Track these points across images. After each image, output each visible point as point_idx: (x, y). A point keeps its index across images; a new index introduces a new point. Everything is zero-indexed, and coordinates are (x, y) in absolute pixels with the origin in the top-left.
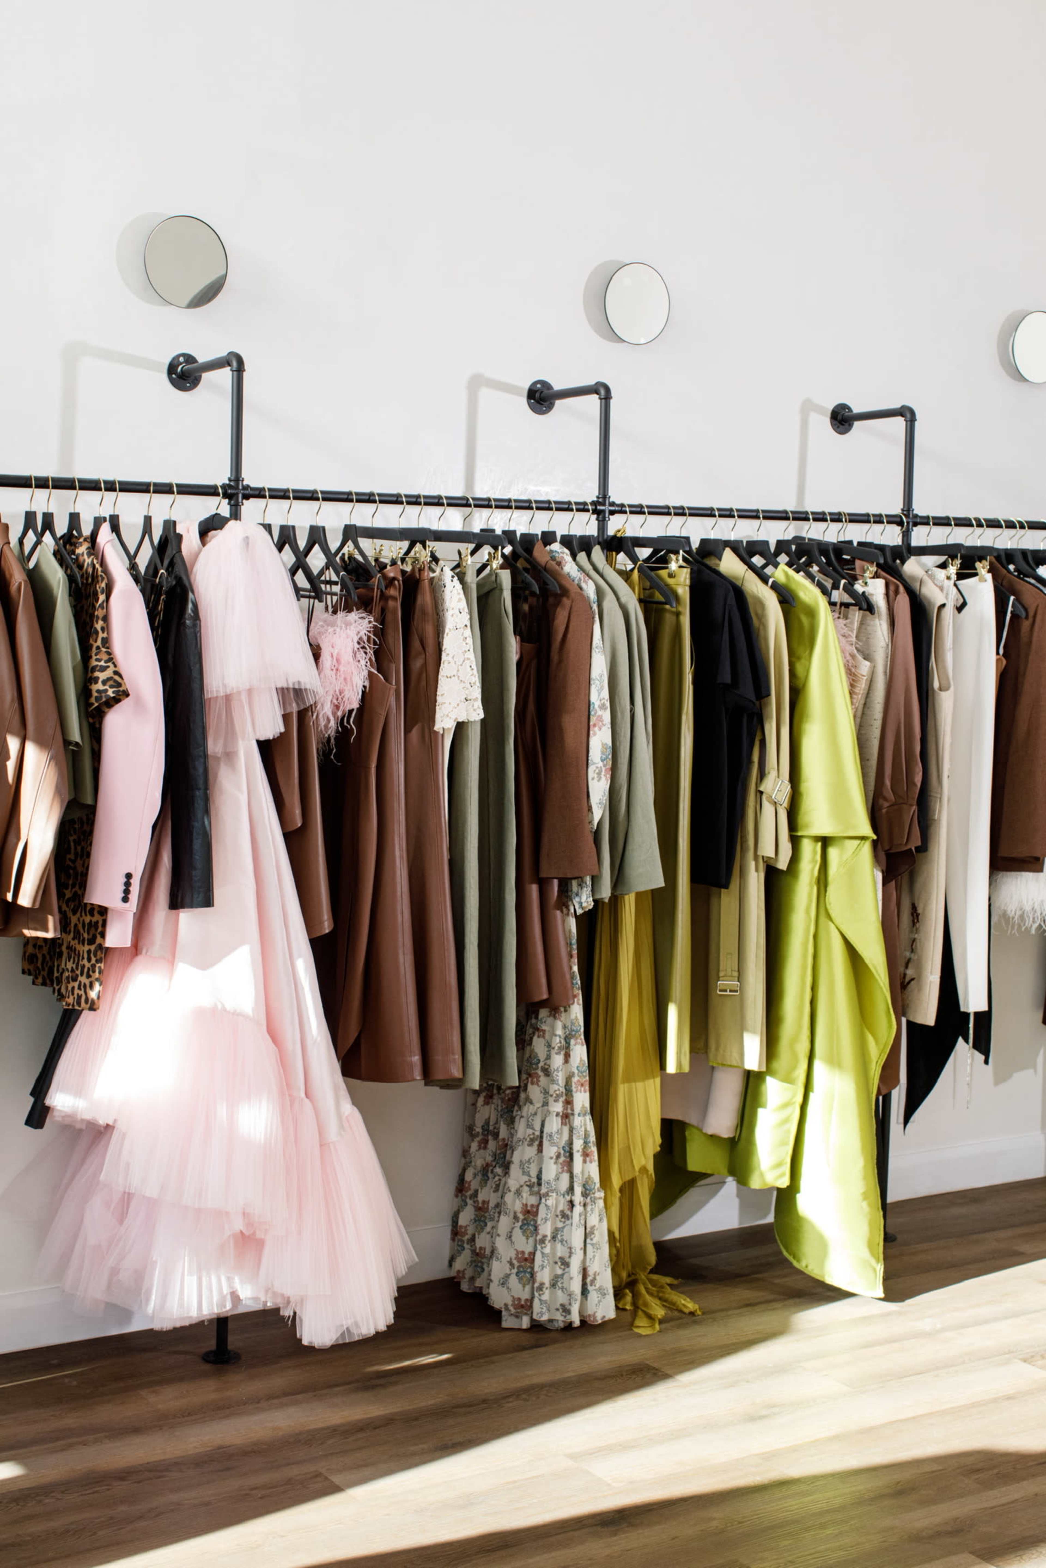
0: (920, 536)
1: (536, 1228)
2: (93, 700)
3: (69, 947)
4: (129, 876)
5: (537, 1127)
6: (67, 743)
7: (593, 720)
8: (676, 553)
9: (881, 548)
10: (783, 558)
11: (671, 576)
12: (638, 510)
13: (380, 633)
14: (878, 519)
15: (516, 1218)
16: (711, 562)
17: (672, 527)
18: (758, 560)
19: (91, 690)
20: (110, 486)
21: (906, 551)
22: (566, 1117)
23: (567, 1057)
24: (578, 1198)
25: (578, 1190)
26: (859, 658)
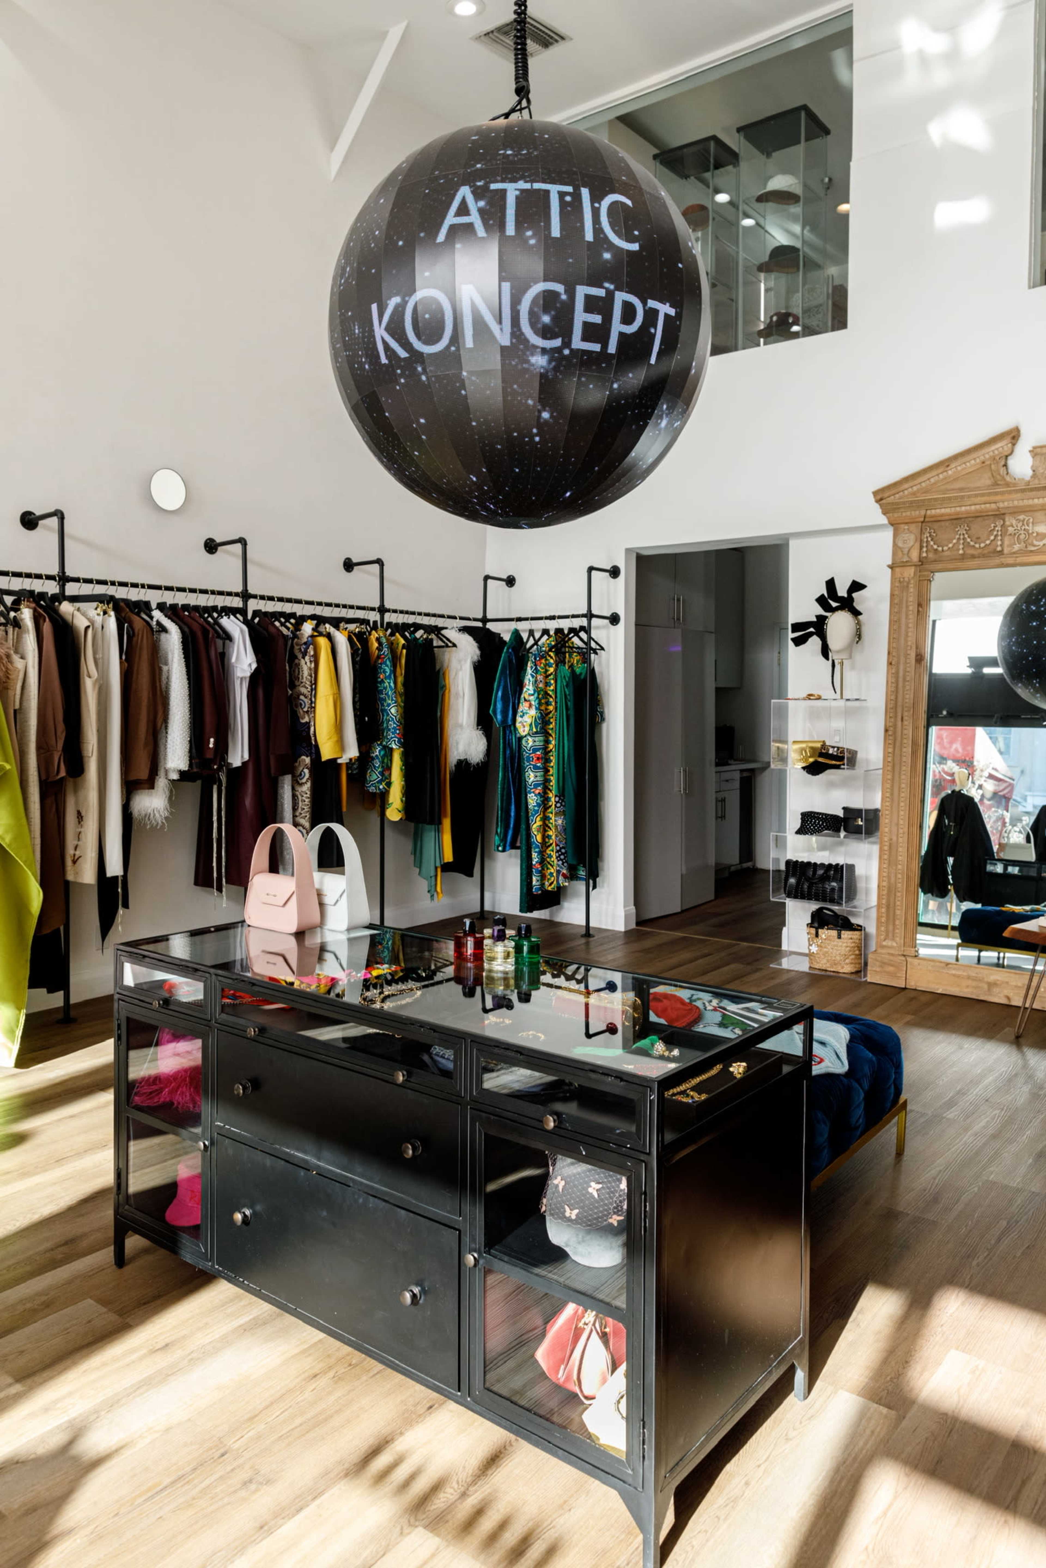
9: (38, 594)
21: (61, 597)
26: (16, 658)
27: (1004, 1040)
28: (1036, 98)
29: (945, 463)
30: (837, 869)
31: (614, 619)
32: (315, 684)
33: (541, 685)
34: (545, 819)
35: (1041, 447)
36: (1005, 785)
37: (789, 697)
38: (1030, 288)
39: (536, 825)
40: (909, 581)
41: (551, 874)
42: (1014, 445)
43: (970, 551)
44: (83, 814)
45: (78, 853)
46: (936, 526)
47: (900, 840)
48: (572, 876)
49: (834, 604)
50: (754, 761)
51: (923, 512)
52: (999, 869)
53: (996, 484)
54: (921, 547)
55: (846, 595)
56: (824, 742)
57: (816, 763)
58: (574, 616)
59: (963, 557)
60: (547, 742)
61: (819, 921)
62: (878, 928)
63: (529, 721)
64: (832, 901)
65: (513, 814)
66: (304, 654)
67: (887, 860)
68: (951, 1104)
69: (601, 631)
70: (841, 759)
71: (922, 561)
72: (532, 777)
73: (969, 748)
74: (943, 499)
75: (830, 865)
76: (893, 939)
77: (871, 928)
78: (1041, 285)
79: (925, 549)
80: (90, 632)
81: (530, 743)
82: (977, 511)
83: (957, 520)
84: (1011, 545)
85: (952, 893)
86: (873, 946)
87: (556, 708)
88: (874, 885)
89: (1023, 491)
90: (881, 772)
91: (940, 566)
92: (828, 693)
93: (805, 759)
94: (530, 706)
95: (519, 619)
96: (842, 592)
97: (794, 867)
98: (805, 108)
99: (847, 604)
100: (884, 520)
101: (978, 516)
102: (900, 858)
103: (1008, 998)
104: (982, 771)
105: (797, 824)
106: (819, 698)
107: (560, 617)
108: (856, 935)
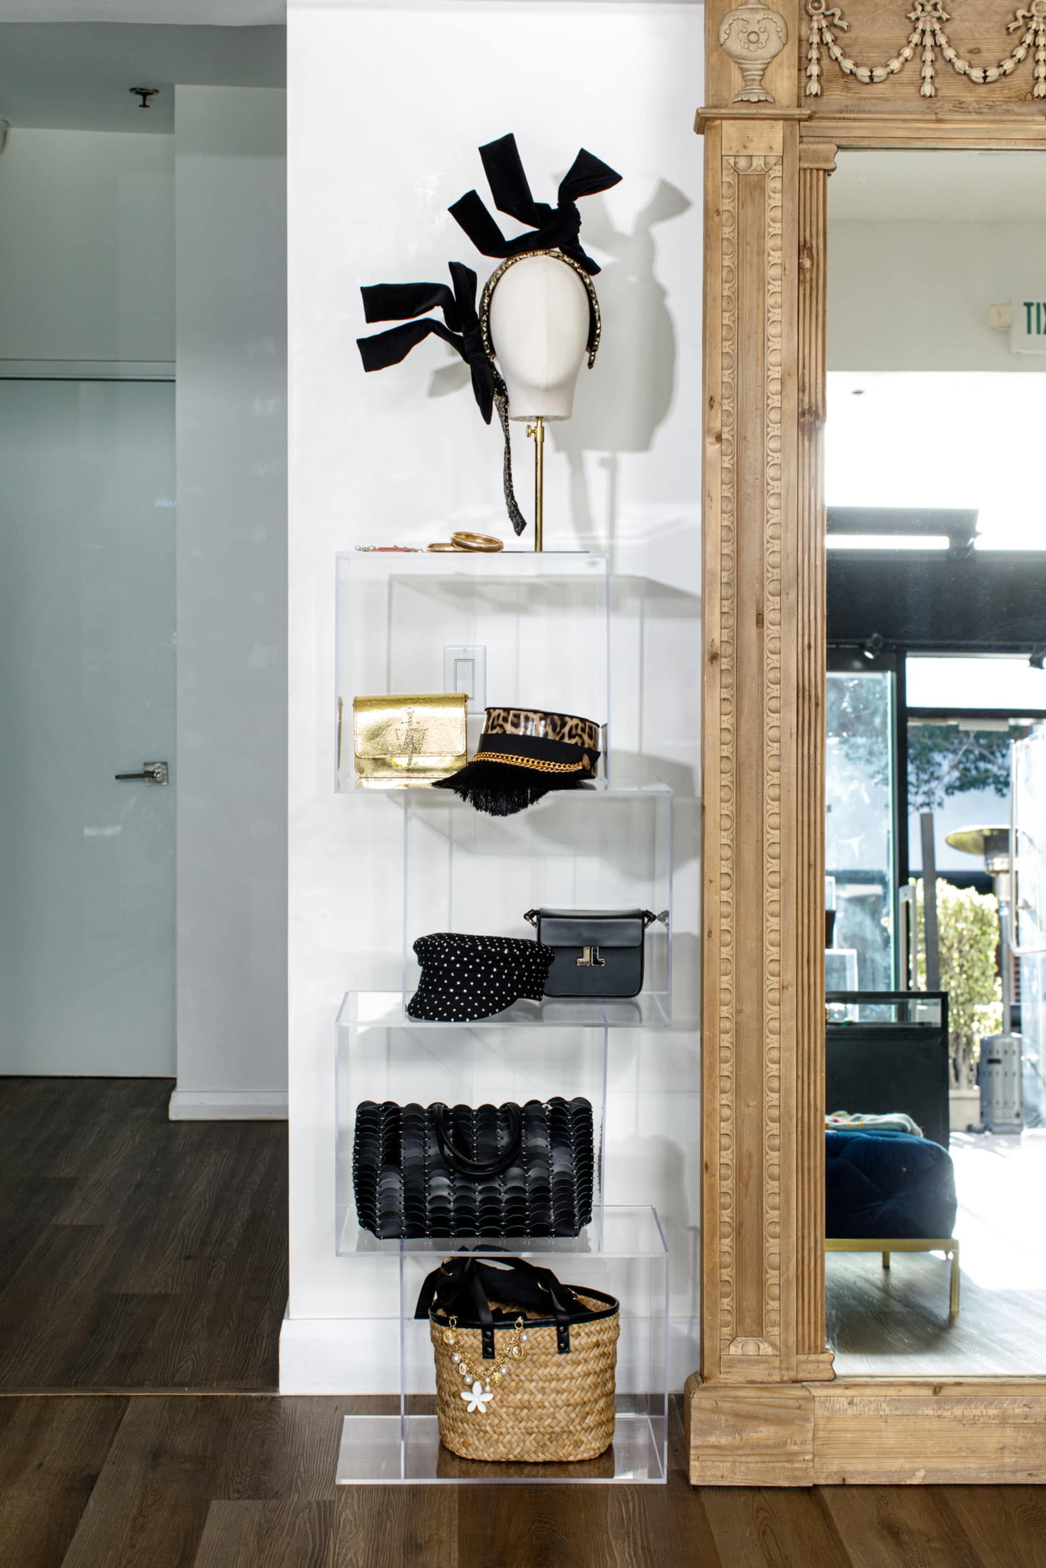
40: (767, 167)
47: (772, 1011)
49: (513, 230)
54: (802, 63)
55: (553, 202)
57: (487, 770)
59: (934, 108)
71: (806, 108)
79: (814, 70)
91: (862, 130)
92: (500, 529)
96: (540, 188)
99: (557, 233)
102: (773, 1069)
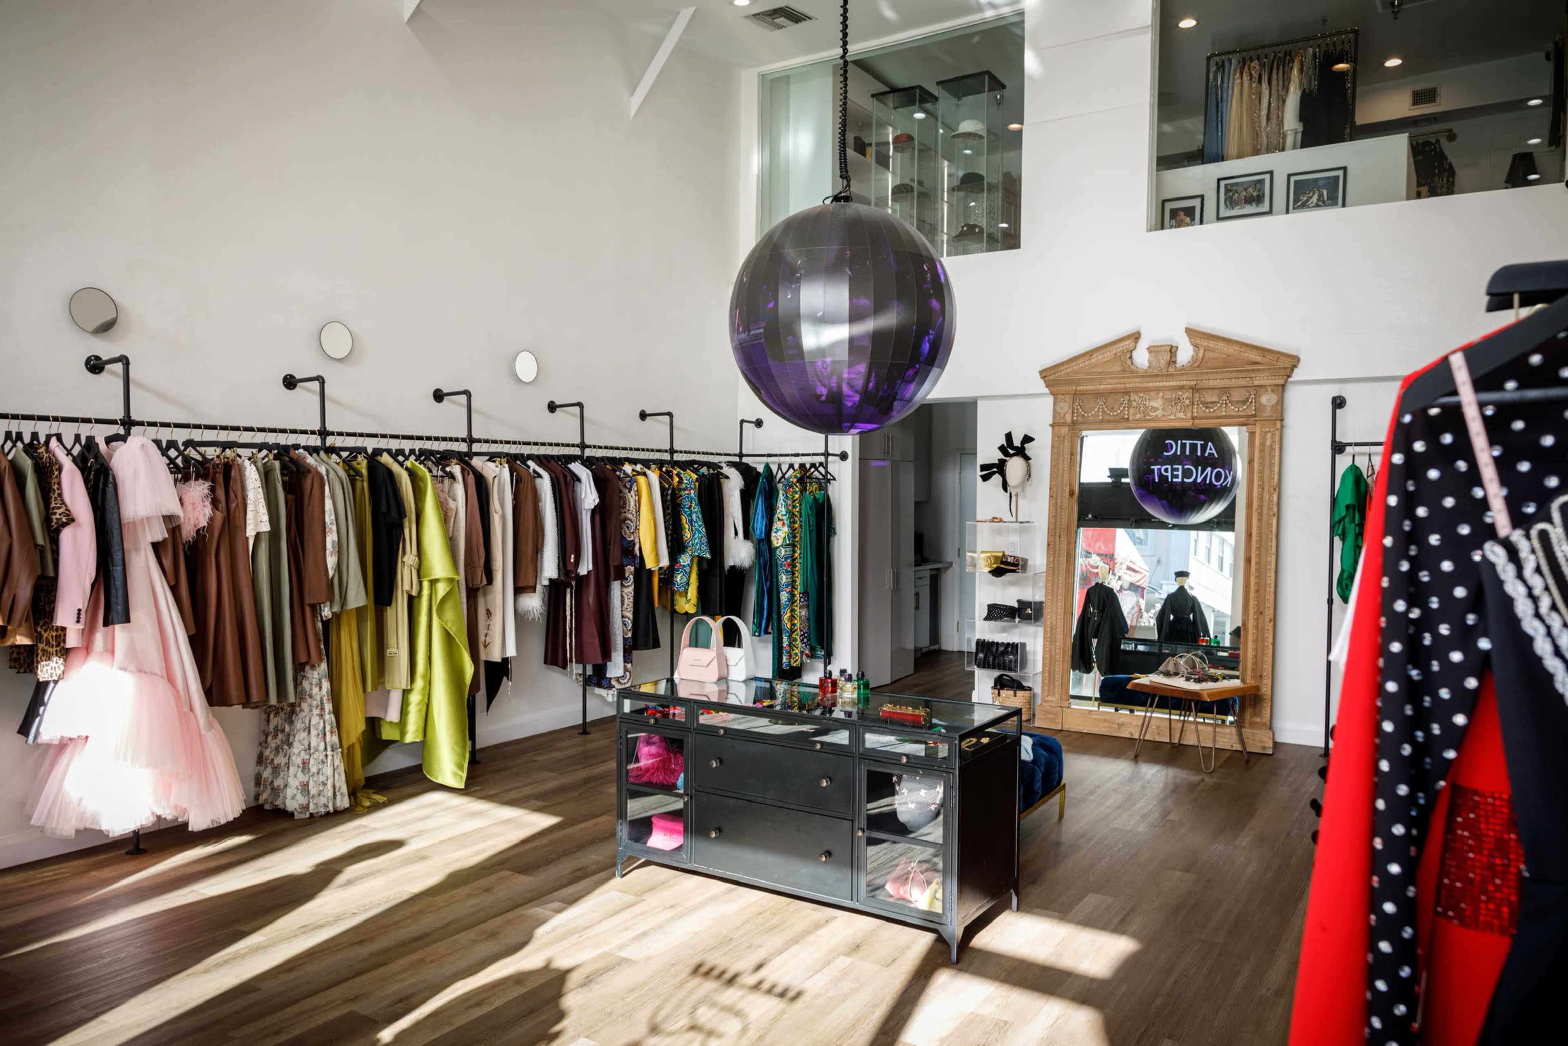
0: (476, 447)
1: (309, 770)
2: (53, 524)
3: (43, 650)
4: (79, 610)
5: (307, 722)
6: (36, 545)
7: (327, 530)
8: (360, 454)
9: (459, 453)
10: (412, 458)
11: (358, 464)
12: (340, 434)
13: (212, 490)
14: (457, 440)
15: (298, 767)
16: (379, 458)
17: (359, 442)
18: (401, 458)
19: (52, 519)
20: (56, 419)
21: (471, 454)
22: (321, 716)
23: (321, 688)
24: (329, 753)
25: (329, 748)
26: (450, 500)
27: (1126, 758)
28: (1152, 96)
29: (1089, 354)
30: (1014, 646)
31: (844, 456)
32: (639, 511)
33: (790, 508)
34: (793, 611)
35: (1154, 347)
36: (1141, 576)
37: (978, 518)
38: (1147, 231)
39: (786, 617)
40: (1065, 436)
41: (796, 654)
42: (1136, 343)
43: (1106, 418)
44: (492, 611)
45: (487, 639)
46: (1083, 397)
47: (1057, 625)
48: (812, 656)
49: (1011, 452)
50: (940, 562)
51: (1074, 388)
52: (1131, 647)
53: (1124, 371)
54: (1073, 413)
55: (1019, 445)
56: (1004, 553)
57: (998, 568)
58: (814, 455)
59: (1102, 421)
60: (794, 551)
61: (1000, 684)
62: (1043, 687)
63: (783, 536)
64: (1010, 669)
65: (766, 607)
66: (630, 490)
67: (1049, 639)
68: (1091, 793)
69: (835, 466)
70: (1017, 565)
71: (1074, 423)
72: (784, 579)
73: (1110, 546)
74: (1088, 379)
75: (1008, 644)
76: (1053, 696)
77: (1038, 690)
78: (1156, 230)
79: (1075, 414)
80: (496, 479)
81: (782, 552)
82: (1112, 389)
83: (1097, 394)
84: (1135, 414)
85: (1096, 669)
86: (1039, 701)
87: (801, 526)
88: (1039, 657)
89: (1143, 377)
90: (1045, 574)
91: (1085, 426)
92: (1007, 517)
93: (990, 565)
94: (784, 524)
95: (770, 455)
96: (1017, 443)
97: (983, 645)
98: (988, 73)
99: (1021, 452)
100: (1047, 391)
101: (1113, 392)
102: (1057, 639)
103: (1132, 734)
104: (1121, 564)
105: (985, 613)
106: (1001, 521)
107: (803, 455)
108: (1027, 693)
